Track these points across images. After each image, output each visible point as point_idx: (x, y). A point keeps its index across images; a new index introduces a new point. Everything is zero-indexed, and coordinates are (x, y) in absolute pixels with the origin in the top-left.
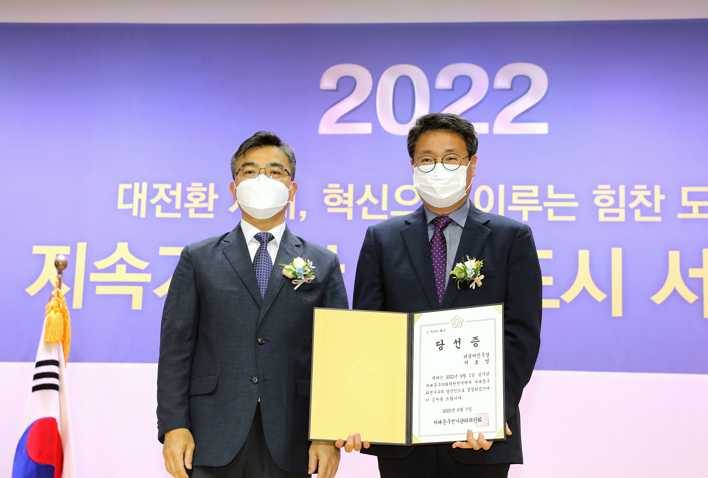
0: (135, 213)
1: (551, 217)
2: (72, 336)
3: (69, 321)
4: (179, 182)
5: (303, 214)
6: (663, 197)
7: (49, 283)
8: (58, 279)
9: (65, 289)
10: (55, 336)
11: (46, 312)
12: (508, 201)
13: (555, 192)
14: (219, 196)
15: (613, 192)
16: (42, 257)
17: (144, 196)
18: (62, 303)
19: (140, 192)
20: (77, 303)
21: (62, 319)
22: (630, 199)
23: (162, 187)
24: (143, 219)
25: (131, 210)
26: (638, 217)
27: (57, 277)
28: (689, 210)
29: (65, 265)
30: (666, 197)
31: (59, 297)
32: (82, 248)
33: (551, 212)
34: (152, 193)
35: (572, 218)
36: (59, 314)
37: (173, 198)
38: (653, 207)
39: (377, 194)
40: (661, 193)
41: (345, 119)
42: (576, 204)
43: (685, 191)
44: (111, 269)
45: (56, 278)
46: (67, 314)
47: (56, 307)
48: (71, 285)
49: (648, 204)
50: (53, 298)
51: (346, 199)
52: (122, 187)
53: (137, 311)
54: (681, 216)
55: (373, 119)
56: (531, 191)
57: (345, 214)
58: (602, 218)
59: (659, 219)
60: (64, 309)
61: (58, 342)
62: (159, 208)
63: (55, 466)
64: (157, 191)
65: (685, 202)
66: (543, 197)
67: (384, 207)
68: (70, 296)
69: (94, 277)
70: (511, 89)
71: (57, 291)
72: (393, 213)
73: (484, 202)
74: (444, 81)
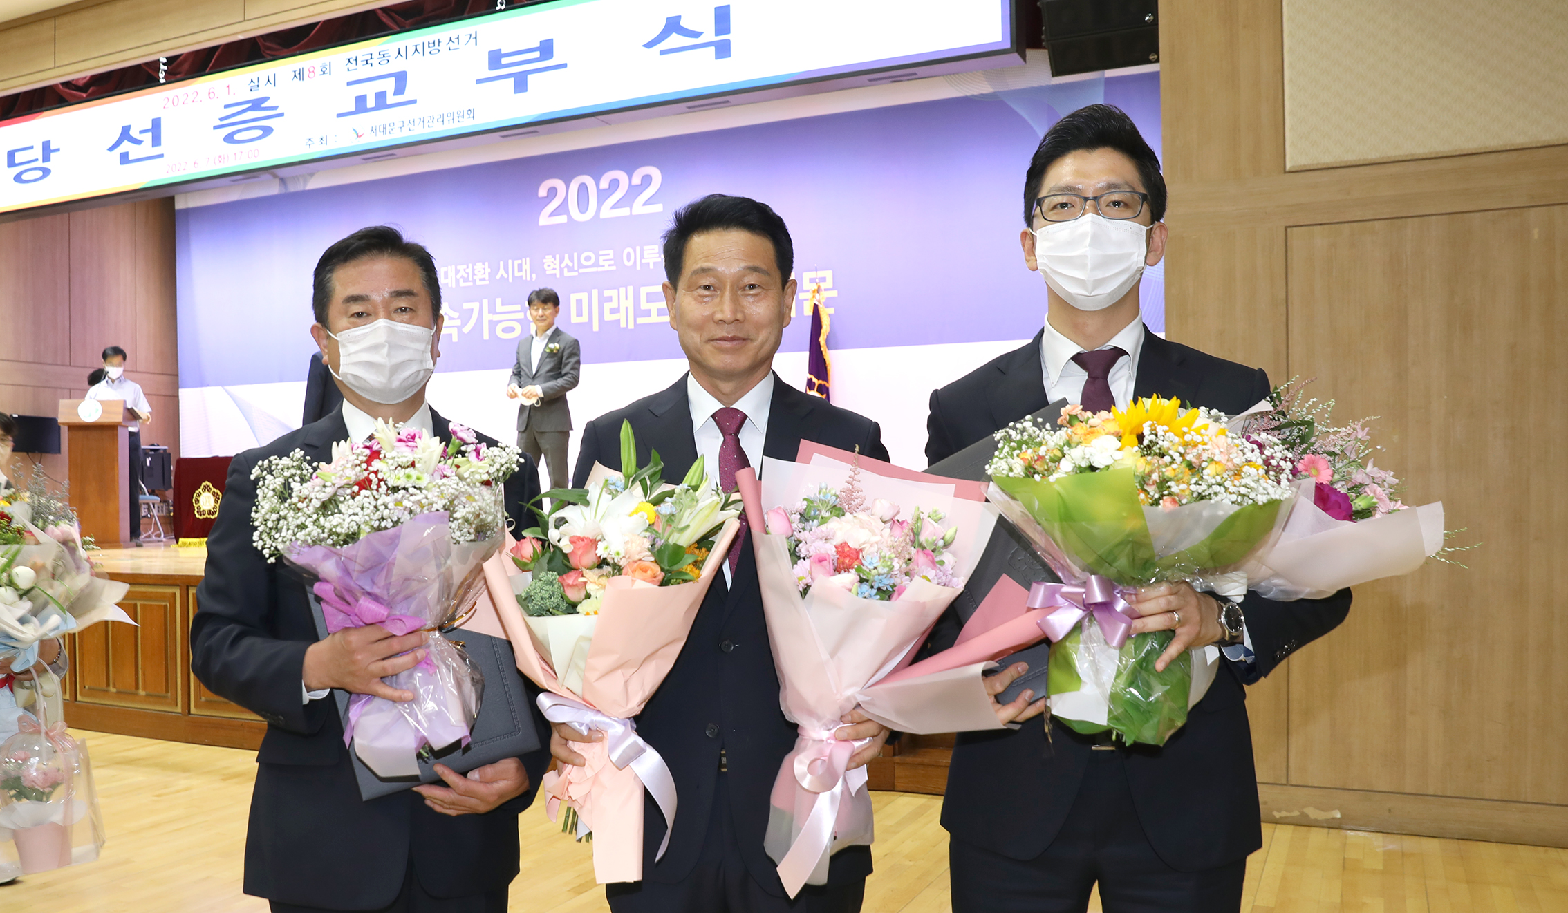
0: (450, 285)
4: (470, 263)
5: (534, 276)
12: (642, 257)
14: (490, 270)
17: (453, 274)
19: (451, 272)
23: (461, 268)
24: (454, 288)
34: (457, 272)
37: (468, 273)
39: (571, 260)
51: (555, 264)
53: (456, 343)
55: (566, 212)
57: (555, 274)
62: (461, 281)
64: (460, 270)
67: (576, 268)
70: (641, 184)
72: (581, 271)
73: (629, 260)
74: (604, 184)
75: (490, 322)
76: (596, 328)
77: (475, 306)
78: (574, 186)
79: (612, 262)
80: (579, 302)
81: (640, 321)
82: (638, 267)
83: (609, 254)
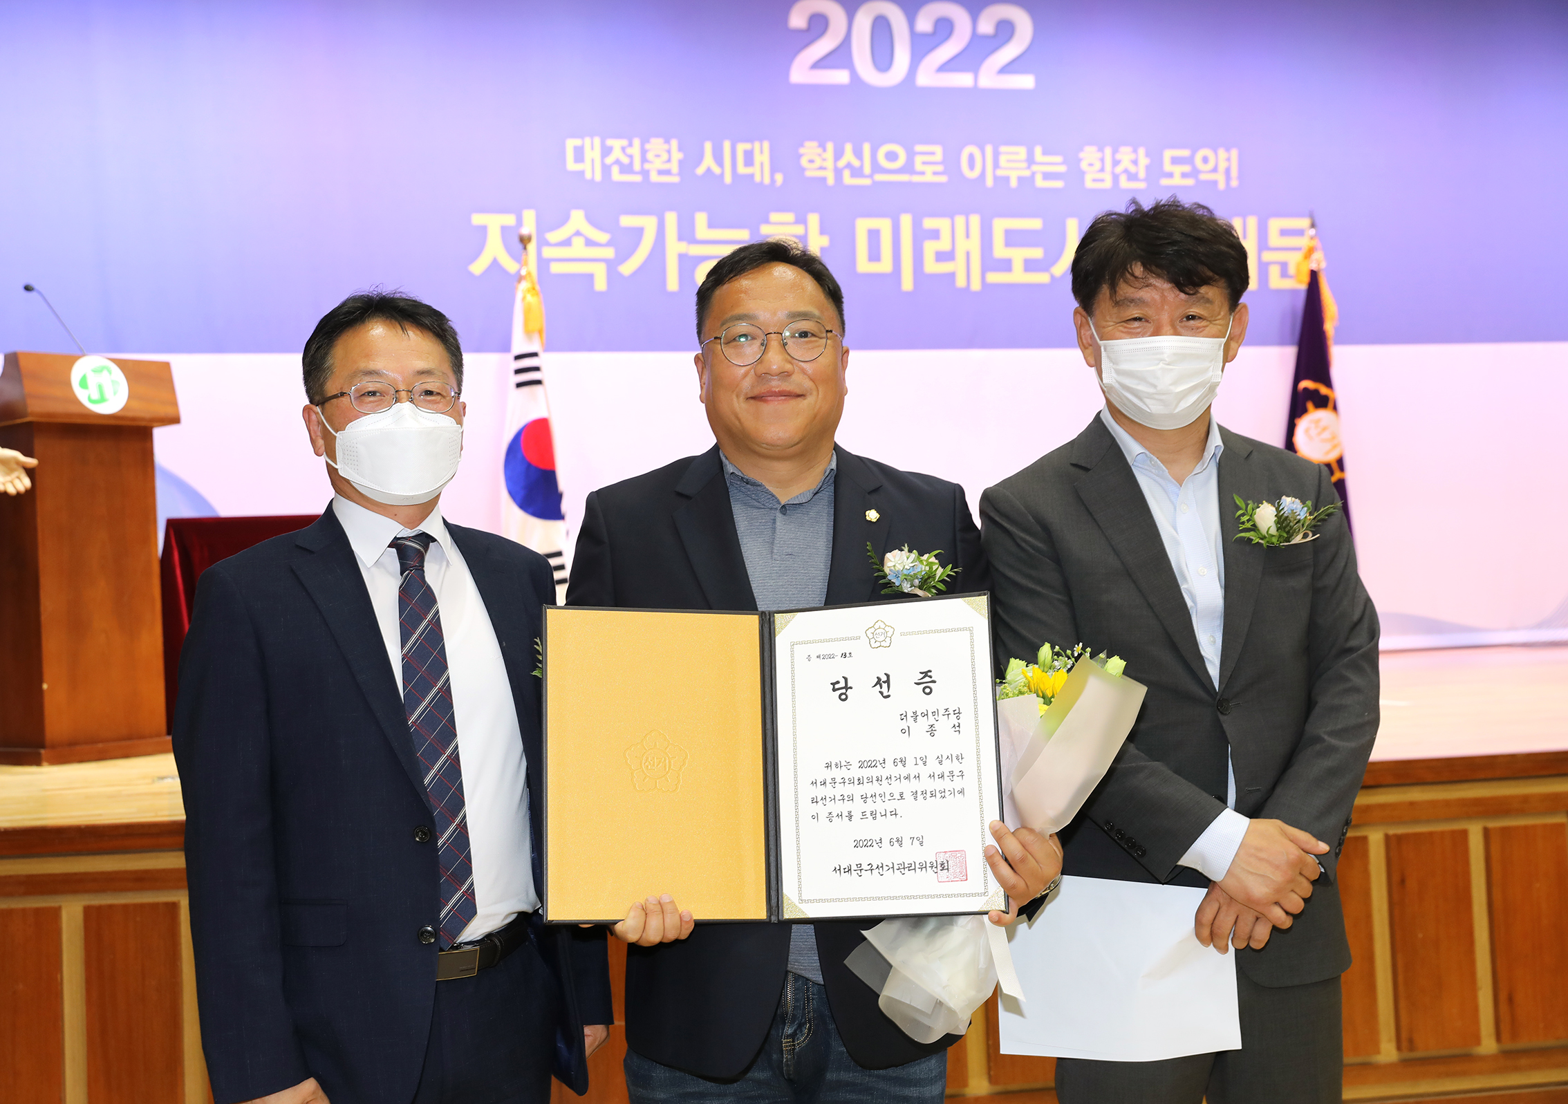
0: (589, 175)
1: (1040, 182)
4: (636, 137)
5: (779, 178)
6: (1147, 161)
7: (495, 261)
12: (996, 165)
14: (684, 156)
15: (1100, 155)
16: (483, 230)
17: (597, 154)
19: (593, 149)
22: (1116, 163)
23: (617, 144)
24: (598, 182)
25: (583, 172)
26: (1124, 183)
28: (1171, 175)
30: (1150, 161)
32: (528, 215)
33: (1039, 177)
34: (606, 151)
35: (1059, 184)
37: (631, 157)
38: (1139, 172)
39: (858, 154)
40: (1146, 157)
41: (820, 64)
42: (1063, 168)
43: (1168, 154)
44: (567, 243)
49: (1133, 169)
51: (824, 160)
52: (571, 143)
53: (601, 293)
54: (1163, 182)
55: (850, 66)
56: (1019, 153)
57: (824, 179)
58: (1089, 184)
59: (1143, 185)
62: (616, 169)
64: (612, 148)
65: (1168, 167)
66: (1030, 160)
67: (867, 169)
69: (548, 252)
70: (995, 35)
72: (879, 177)
73: (972, 166)
74: (924, 24)
75: (682, 258)
76: (907, 284)
77: (649, 224)
78: (864, 20)
79: (939, 168)
80: (874, 235)
81: (993, 278)
82: (989, 182)
83: (933, 153)
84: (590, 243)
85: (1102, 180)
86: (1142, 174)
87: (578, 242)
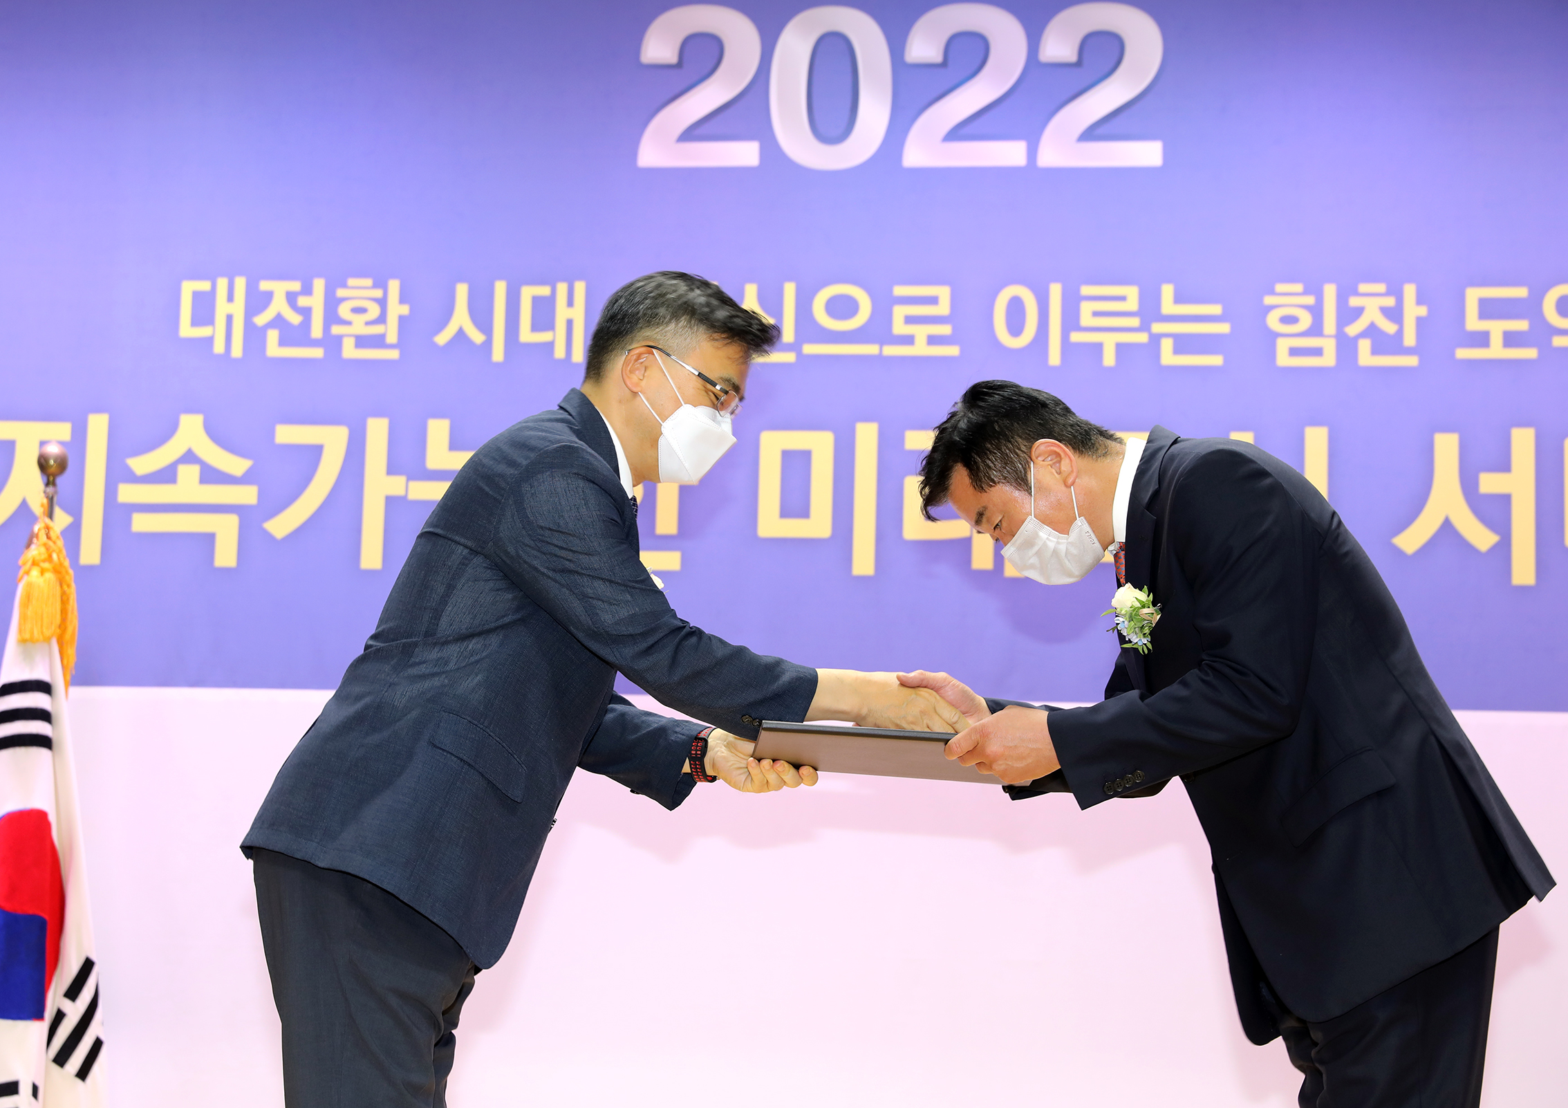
0: (219, 347)
1: (1168, 356)
2: (79, 627)
3: (72, 591)
4: (319, 276)
6: (1423, 311)
7: (24, 505)
8: (47, 497)
9: (62, 519)
10: (42, 626)
11: (21, 572)
12: (1071, 321)
13: (1178, 299)
14: (411, 310)
15: (1310, 300)
16: (8, 447)
17: (238, 309)
18: (57, 551)
19: (230, 298)
20: (90, 553)
21: (58, 588)
22: (1348, 314)
23: (279, 288)
24: (236, 360)
25: (210, 341)
26: (1365, 356)
27: (45, 492)
28: (1482, 339)
29: (62, 465)
30: (1430, 311)
31: (48, 537)
32: (98, 425)
33: (1167, 345)
34: (257, 301)
35: (1216, 360)
36: (49, 576)
37: (306, 312)
38: (1400, 333)
39: (771, 303)
40: (1419, 302)
41: (699, 131)
42: (1224, 328)
43: (1473, 296)
44: (167, 475)
45: (42, 495)
46: (67, 578)
47: (44, 561)
48: (76, 510)
49: (1390, 328)
50: (35, 540)
52: (189, 288)
53: (226, 571)
54: (1462, 353)
56: (1123, 298)
58: (1283, 359)
59: (1412, 361)
60: (61, 564)
61: (48, 640)
62: (273, 336)
63: (46, 917)
64: (269, 296)
65: (1473, 323)
66: (1149, 311)
67: (788, 336)
68: (73, 534)
69: (128, 493)
70: (1079, 63)
71: (46, 524)
72: (809, 349)
73: (1016, 327)
74: (924, 46)
75: (391, 501)
76: (864, 562)
77: (334, 440)
78: (795, 40)
79: (945, 330)
80: (796, 463)
82: (1055, 358)
83: (933, 300)
84: (211, 475)
85: (1318, 352)
86: (1410, 339)
87: (189, 473)
